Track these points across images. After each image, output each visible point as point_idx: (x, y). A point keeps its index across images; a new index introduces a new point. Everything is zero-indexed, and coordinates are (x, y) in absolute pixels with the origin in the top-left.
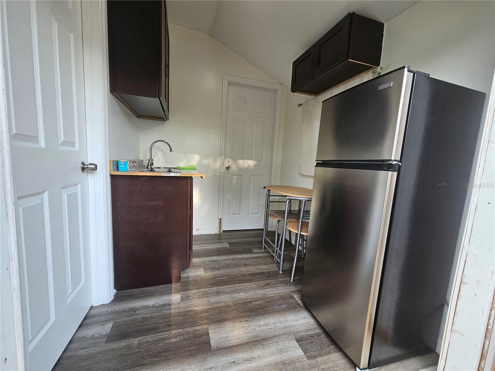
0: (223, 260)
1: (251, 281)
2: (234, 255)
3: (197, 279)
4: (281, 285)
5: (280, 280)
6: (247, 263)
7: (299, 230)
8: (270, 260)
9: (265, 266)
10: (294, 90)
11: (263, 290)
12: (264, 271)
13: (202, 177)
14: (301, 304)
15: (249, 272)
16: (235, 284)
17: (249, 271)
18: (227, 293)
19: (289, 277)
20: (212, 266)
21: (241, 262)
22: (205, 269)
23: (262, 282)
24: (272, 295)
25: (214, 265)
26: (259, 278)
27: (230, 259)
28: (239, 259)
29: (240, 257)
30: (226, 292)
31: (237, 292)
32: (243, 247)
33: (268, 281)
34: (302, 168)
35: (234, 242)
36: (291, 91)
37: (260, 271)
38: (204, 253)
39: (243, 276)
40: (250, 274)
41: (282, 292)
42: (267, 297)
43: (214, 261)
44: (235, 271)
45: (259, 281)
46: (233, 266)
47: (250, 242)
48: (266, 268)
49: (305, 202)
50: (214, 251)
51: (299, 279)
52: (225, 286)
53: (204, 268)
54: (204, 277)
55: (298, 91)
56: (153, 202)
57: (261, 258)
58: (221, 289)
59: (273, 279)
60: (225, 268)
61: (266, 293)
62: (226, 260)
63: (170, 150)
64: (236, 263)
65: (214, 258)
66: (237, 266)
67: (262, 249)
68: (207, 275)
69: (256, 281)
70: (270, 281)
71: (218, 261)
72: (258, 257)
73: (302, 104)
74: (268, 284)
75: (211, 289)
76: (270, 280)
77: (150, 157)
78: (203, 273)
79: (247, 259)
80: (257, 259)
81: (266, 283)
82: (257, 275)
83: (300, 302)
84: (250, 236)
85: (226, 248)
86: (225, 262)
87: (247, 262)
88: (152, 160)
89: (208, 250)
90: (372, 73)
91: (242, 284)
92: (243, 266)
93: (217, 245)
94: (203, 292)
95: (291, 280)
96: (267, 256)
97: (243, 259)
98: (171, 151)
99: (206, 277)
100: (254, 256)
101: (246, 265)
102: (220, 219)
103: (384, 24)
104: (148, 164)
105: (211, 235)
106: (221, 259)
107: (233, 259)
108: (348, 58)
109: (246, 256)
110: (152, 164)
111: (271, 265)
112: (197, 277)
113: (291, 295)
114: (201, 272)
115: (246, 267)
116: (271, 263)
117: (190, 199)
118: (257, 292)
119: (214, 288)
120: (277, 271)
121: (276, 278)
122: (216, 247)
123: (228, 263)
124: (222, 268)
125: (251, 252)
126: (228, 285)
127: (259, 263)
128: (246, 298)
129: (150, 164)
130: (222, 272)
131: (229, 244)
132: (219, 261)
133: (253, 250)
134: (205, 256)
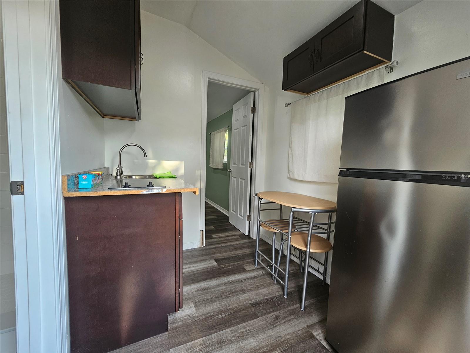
0: (214, 286)
1: (255, 316)
2: (225, 276)
3: (188, 321)
4: (292, 317)
5: (289, 308)
6: (244, 288)
7: (308, 247)
8: (268, 280)
9: (265, 290)
10: (285, 88)
11: (274, 329)
12: (266, 297)
13: (194, 192)
14: (326, 347)
15: (250, 302)
16: (238, 323)
17: (250, 300)
18: (231, 342)
19: (297, 304)
20: (204, 298)
21: (237, 287)
22: (195, 303)
23: (269, 315)
24: (288, 337)
25: (205, 296)
26: (264, 309)
27: (222, 284)
28: (233, 282)
29: (234, 279)
30: (230, 340)
31: (244, 337)
32: (232, 264)
33: (276, 313)
34: (295, 172)
35: (221, 258)
36: (282, 89)
37: (262, 298)
38: (190, 278)
39: (244, 309)
40: (252, 304)
41: (298, 329)
42: (282, 340)
43: (205, 290)
44: (233, 302)
45: (265, 314)
46: (230, 294)
47: (239, 256)
48: (267, 292)
49: (314, 214)
50: (200, 273)
51: (309, 304)
52: (227, 330)
53: (193, 302)
54: (197, 317)
55: (290, 89)
56: (128, 230)
57: (257, 278)
58: (223, 335)
59: (280, 309)
60: (220, 298)
61: (279, 333)
62: (218, 286)
63: (145, 155)
64: (231, 288)
65: (203, 284)
66: (233, 293)
67: (255, 265)
68: (200, 314)
69: (262, 315)
70: (278, 312)
71: (209, 288)
72: (253, 278)
73: (290, 104)
74: (277, 318)
75: (210, 336)
76: (277, 310)
77: (119, 165)
78: (195, 311)
79: (243, 281)
80: (253, 281)
81: (275, 316)
82: (260, 305)
83: (324, 343)
84: (236, 248)
85: (214, 267)
86: (218, 289)
87: (244, 286)
88: (122, 167)
89: (194, 272)
90: (386, 68)
91: (247, 323)
92: (240, 292)
93: (202, 264)
94: (201, 345)
95: (301, 308)
96: (263, 275)
97: (238, 281)
98: (145, 157)
99: (200, 316)
100: (248, 275)
101: (243, 291)
102: (202, 230)
103: (394, 16)
104: (117, 174)
105: (193, 251)
106: (212, 284)
107: (226, 284)
108: (363, 50)
109: (240, 277)
110: (121, 173)
111: (272, 288)
112: (188, 319)
113: (310, 333)
114: (192, 309)
115: (244, 293)
116: (270, 284)
117: (179, 220)
118: (268, 335)
119: (213, 335)
120: (281, 295)
121: (283, 306)
122: (202, 267)
123: (222, 289)
124: (216, 299)
125: (244, 271)
126: (229, 327)
127: (257, 286)
128: (258, 348)
129: (119, 173)
130: (218, 305)
131: (216, 261)
132: (211, 289)
133: (245, 267)
134: (191, 282)
